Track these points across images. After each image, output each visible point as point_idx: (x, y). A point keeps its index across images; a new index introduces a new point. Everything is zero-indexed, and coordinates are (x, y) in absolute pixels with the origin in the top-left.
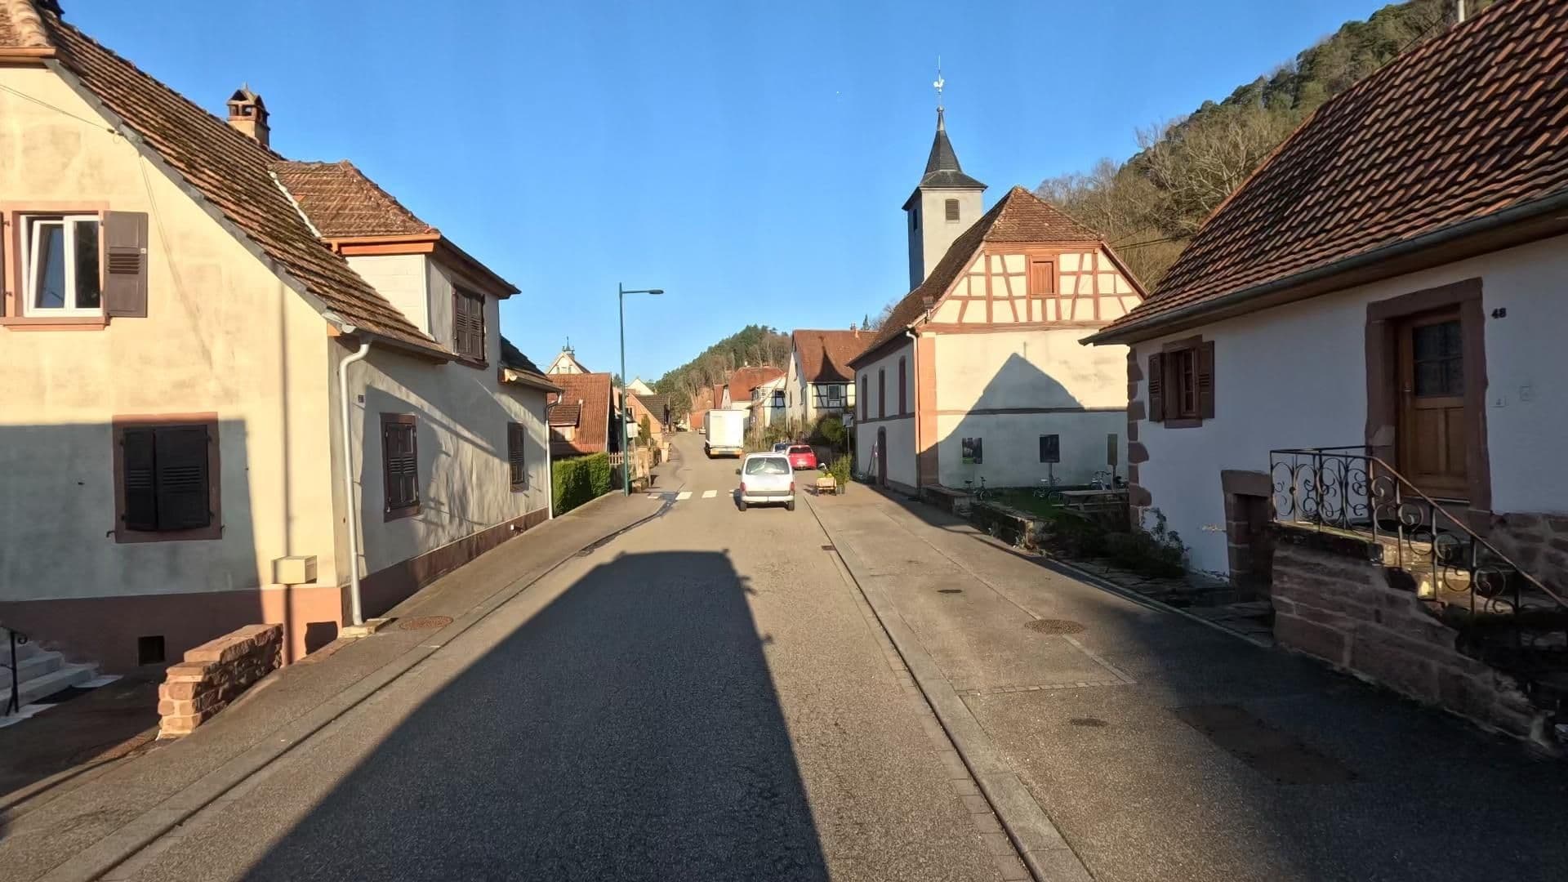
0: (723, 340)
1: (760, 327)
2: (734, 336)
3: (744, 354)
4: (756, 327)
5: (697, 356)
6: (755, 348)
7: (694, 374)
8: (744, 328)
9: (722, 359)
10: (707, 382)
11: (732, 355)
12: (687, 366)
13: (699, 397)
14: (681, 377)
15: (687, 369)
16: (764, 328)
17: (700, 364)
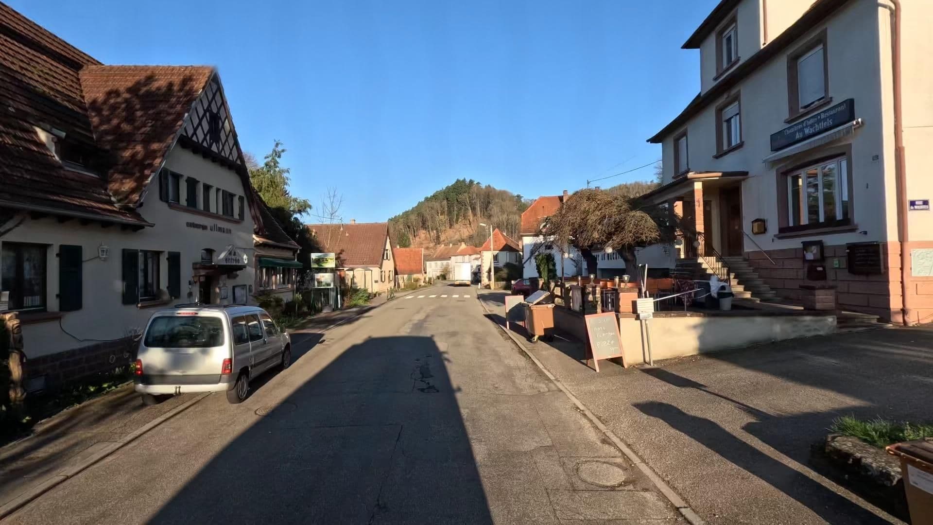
0: (437, 192)
1: (468, 180)
2: (447, 188)
3: (456, 201)
4: (464, 180)
5: (415, 205)
6: (465, 197)
7: (413, 217)
8: (454, 182)
9: (436, 205)
10: (424, 225)
11: (445, 202)
12: (408, 212)
13: (417, 239)
14: (401, 220)
15: (406, 214)
16: (471, 182)
17: (418, 211)
